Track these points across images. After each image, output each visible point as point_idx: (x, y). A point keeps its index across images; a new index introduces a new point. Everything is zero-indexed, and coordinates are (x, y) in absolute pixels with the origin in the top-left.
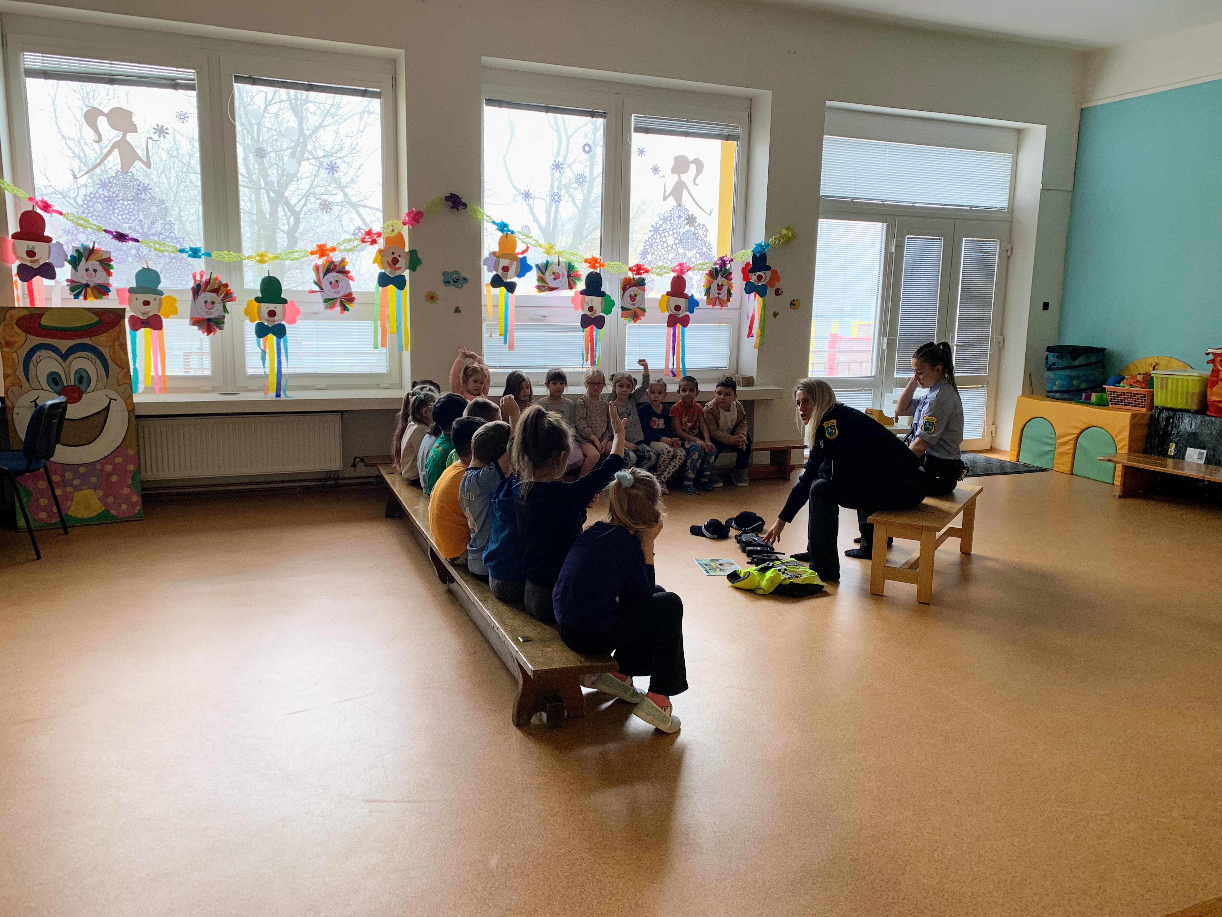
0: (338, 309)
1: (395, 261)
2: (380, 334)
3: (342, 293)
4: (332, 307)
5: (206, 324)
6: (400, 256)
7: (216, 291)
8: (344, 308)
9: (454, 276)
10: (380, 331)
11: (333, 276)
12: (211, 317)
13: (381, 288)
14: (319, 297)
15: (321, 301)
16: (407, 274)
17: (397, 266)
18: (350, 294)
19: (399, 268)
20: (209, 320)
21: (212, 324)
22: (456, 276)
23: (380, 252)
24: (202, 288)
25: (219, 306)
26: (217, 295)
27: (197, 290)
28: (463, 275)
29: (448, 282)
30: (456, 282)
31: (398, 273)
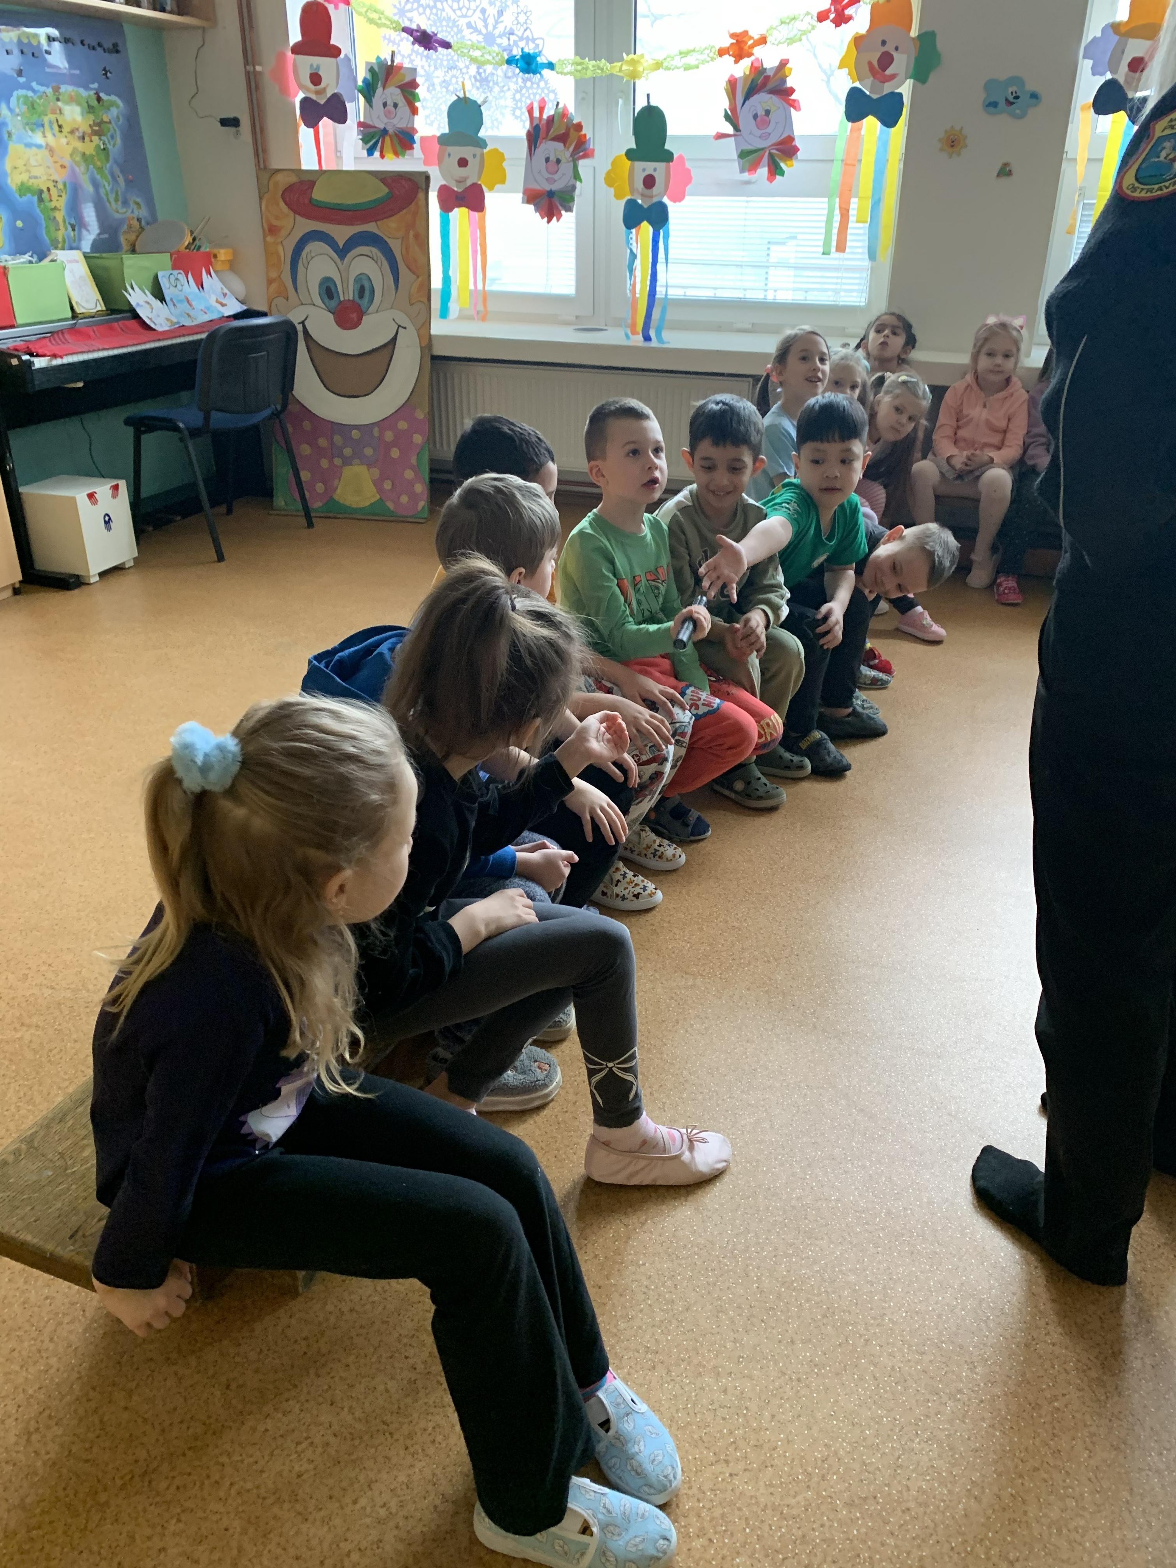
0: (763, 171)
1: (886, 60)
2: (836, 225)
3: (775, 138)
4: (753, 168)
5: (544, 201)
6: (897, 49)
7: (562, 138)
8: (775, 170)
9: (1010, 90)
10: (837, 218)
11: (763, 100)
12: (554, 187)
13: (850, 124)
14: (730, 148)
15: (735, 156)
16: (906, 89)
17: (888, 72)
18: (791, 139)
19: (893, 77)
20: (551, 194)
21: (556, 201)
22: (1013, 89)
23: (858, 41)
24: (542, 133)
25: (566, 167)
26: (565, 146)
27: (534, 137)
28: (1030, 87)
29: (994, 105)
30: (1012, 104)
31: (887, 88)
